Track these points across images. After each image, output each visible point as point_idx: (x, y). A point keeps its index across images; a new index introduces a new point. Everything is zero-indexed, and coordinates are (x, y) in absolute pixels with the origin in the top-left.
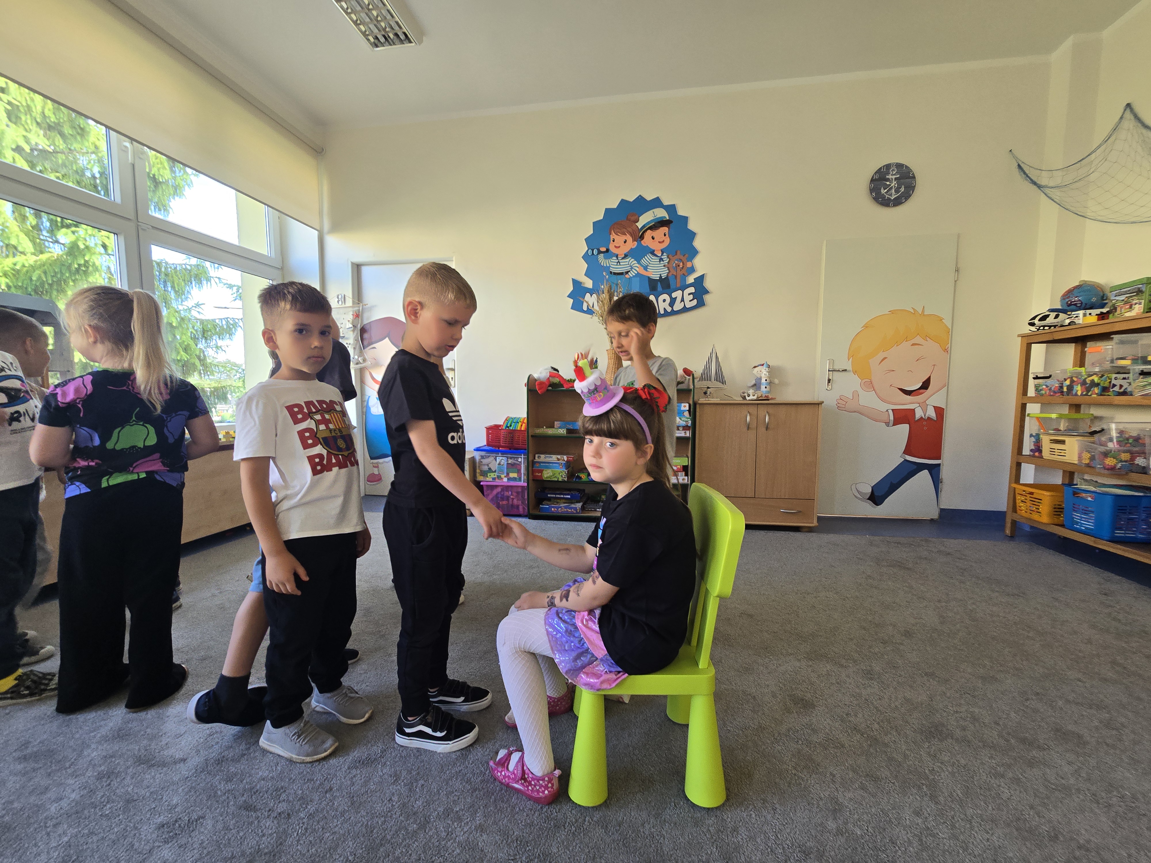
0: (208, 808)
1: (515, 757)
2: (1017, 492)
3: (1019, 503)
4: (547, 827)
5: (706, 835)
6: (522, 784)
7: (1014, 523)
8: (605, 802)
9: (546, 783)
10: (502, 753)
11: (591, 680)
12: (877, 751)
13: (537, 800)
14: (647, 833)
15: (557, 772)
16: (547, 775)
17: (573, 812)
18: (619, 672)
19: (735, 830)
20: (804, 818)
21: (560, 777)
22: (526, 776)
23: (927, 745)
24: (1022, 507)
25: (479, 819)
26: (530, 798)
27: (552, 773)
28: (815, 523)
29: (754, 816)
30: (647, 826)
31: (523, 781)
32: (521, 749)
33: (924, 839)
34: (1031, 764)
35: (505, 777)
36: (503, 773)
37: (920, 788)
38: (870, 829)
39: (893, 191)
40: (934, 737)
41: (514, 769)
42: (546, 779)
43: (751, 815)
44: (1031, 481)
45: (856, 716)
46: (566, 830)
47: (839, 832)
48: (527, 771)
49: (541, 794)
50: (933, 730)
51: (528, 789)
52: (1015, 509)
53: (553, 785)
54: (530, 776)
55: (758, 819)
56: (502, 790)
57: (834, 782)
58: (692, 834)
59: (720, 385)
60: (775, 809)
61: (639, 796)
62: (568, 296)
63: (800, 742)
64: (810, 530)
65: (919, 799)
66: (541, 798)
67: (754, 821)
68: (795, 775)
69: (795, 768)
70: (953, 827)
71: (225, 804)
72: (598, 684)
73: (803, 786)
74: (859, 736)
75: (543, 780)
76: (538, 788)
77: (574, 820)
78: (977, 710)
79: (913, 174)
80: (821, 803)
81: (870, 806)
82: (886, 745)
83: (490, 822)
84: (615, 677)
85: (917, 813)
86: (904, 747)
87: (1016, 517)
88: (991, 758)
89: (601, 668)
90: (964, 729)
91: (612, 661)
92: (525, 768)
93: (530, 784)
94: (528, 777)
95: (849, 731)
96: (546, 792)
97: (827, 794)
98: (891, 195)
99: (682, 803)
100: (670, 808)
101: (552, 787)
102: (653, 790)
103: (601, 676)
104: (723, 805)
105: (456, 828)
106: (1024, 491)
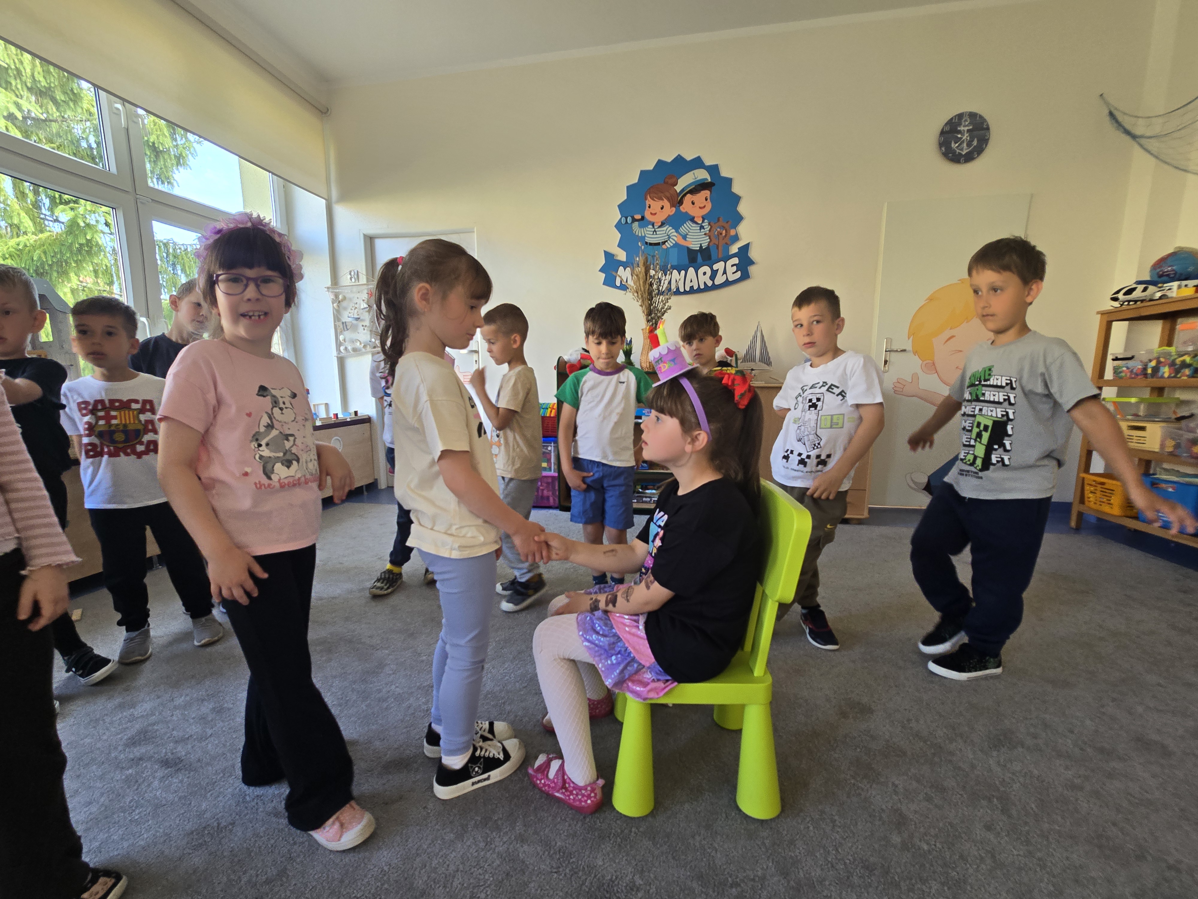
0: (237, 814)
1: (555, 765)
2: (1086, 482)
3: (1087, 494)
4: (591, 839)
5: (760, 848)
6: (563, 793)
7: (1080, 515)
8: (652, 812)
9: (589, 792)
10: (541, 759)
11: (638, 689)
12: (941, 760)
13: (579, 810)
14: (697, 844)
15: (601, 782)
16: (590, 785)
17: (618, 822)
18: (667, 681)
19: (792, 842)
20: (866, 831)
21: (603, 787)
22: (567, 785)
23: (995, 753)
24: (1091, 498)
25: (519, 827)
26: (571, 807)
27: (595, 783)
28: (866, 515)
29: (811, 828)
30: (697, 838)
31: (564, 791)
32: (560, 756)
33: (998, 857)
34: (1110, 776)
35: (544, 785)
36: (543, 781)
37: (990, 800)
38: (938, 845)
39: (965, 145)
40: (1003, 747)
41: (554, 778)
42: (589, 788)
43: (808, 827)
44: (1101, 470)
45: (917, 721)
46: (612, 842)
47: (905, 847)
48: (568, 781)
49: (583, 804)
50: (1002, 738)
51: (570, 799)
52: (1082, 501)
53: (596, 794)
54: (572, 785)
55: (816, 832)
56: (541, 799)
57: (896, 793)
58: (746, 848)
59: (766, 367)
60: (833, 821)
61: (687, 806)
62: (600, 271)
63: (858, 750)
64: (860, 522)
65: (989, 812)
66: (583, 807)
67: (812, 834)
68: (854, 784)
69: (854, 778)
70: (1028, 842)
71: (254, 810)
72: (646, 692)
73: (863, 797)
74: (922, 744)
75: (586, 789)
76: (580, 797)
77: (619, 831)
78: (1047, 717)
79: (988, 125)
80: (884, 815)
81: (937, 820)
82: (952, 753)
83: (531, 831)
84: (663, 685)
85: (988, 828)
86: (971, 756)
87: (1082, 508)
88: (1067, 768)
89: (648, 676)
90: (1035, 737)
91: (661, 669)
92: (566, 777)
93: (572, 794)
94: (570, 786)
95: (911, 738)
96: (589, 802)
97: (890, 805)
98: (962, 150)
99: (733, 814)
100: (721, 820)
101: (595, 797)
102: (703, 800)
103: (648, 684)
104: (778, 817)
105: (495, 838)
106: (1094, 481)
